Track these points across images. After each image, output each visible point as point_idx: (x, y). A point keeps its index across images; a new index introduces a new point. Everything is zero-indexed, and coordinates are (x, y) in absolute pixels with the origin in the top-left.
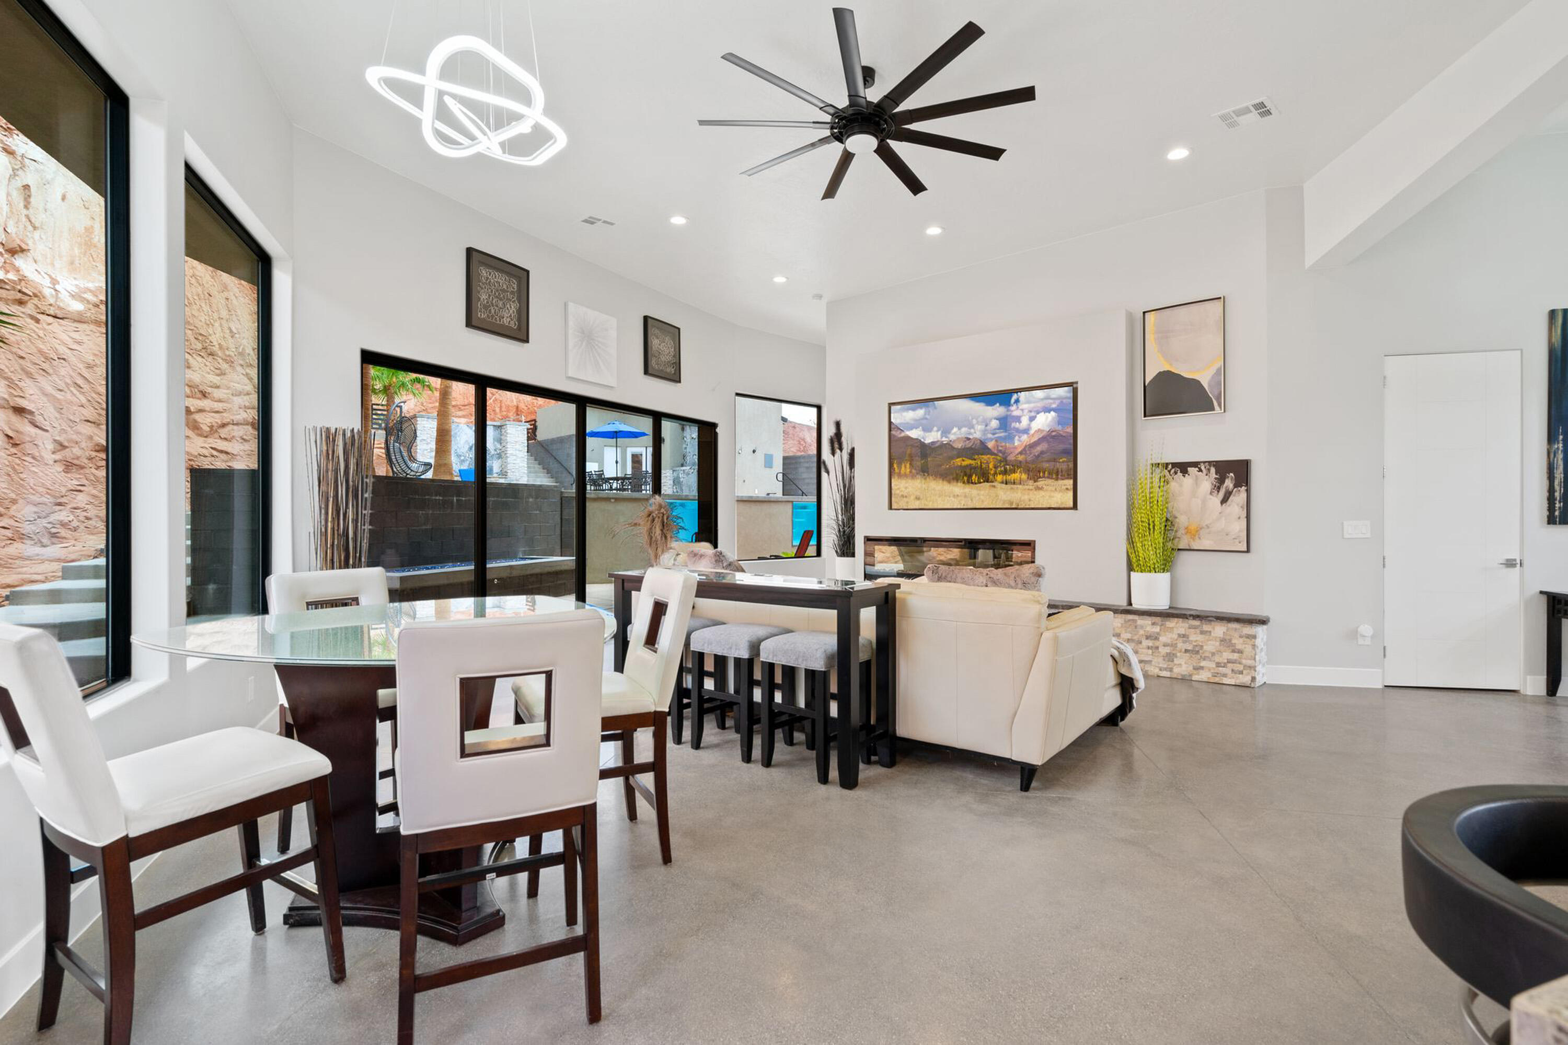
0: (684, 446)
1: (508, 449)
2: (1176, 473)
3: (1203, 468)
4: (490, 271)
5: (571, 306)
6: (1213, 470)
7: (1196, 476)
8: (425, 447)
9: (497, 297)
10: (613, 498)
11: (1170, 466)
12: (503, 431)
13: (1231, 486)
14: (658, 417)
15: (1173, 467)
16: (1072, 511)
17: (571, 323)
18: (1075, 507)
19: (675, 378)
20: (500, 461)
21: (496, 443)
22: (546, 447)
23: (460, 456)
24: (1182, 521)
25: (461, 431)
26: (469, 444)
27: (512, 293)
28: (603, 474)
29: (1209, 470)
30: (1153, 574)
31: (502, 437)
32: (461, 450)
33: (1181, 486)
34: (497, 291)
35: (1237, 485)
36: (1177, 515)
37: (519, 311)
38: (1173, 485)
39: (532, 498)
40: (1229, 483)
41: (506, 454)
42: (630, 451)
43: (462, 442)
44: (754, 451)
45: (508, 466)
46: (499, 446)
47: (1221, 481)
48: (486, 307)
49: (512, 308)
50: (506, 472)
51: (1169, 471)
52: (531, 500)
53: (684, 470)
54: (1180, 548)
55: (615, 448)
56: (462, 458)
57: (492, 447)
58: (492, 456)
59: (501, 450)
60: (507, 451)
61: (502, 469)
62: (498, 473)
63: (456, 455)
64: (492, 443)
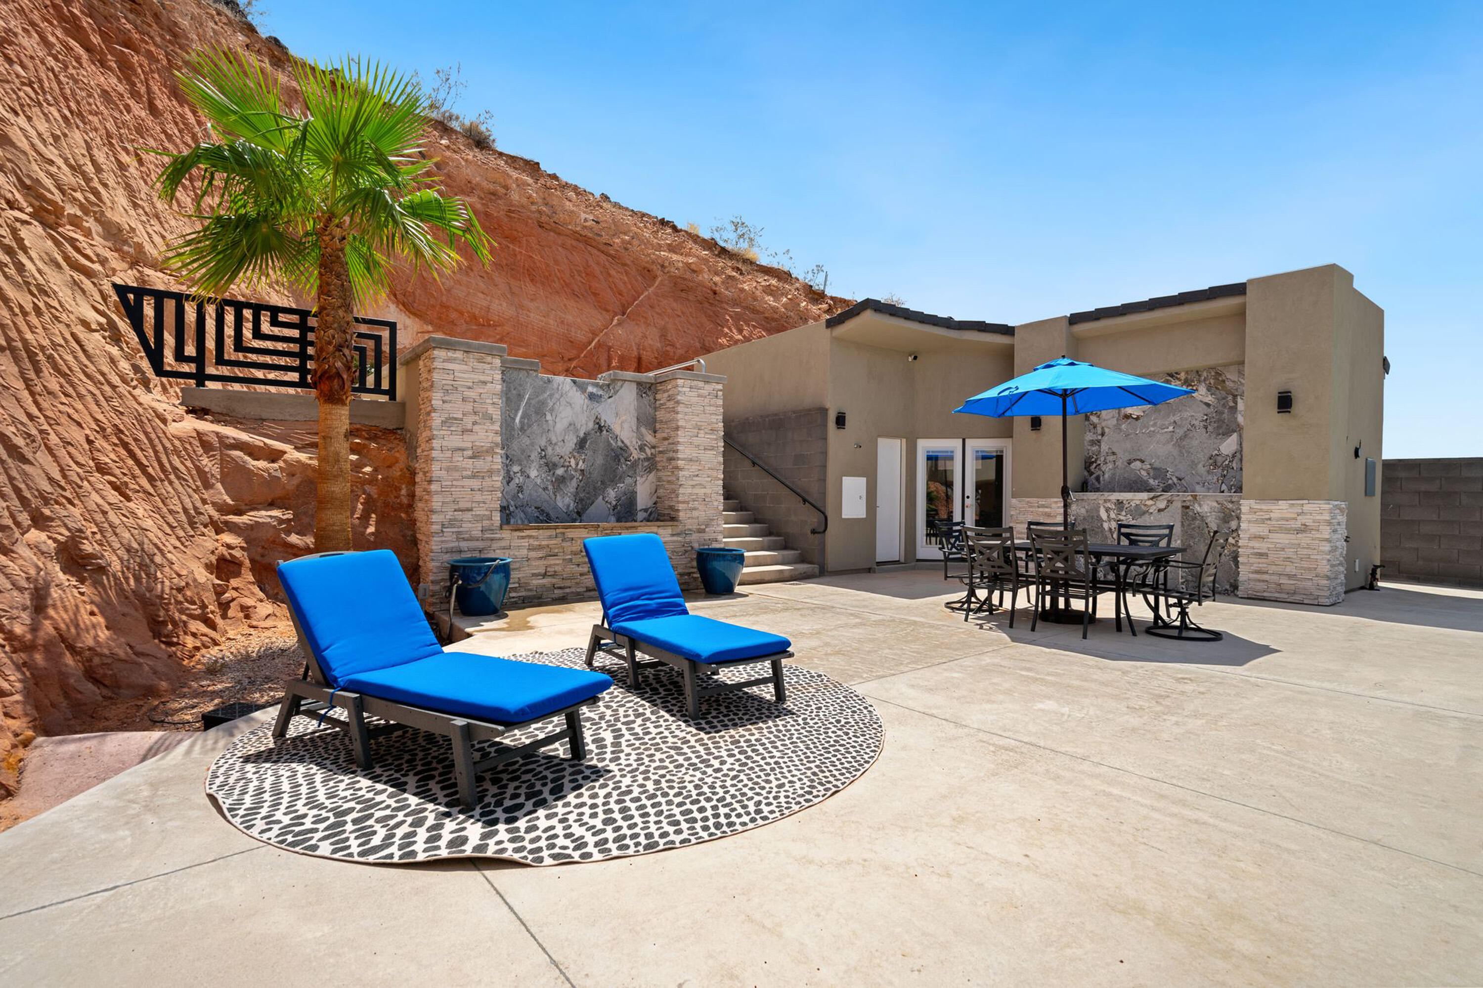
0: (1089, 436)
1: (680, 448)
8: (456, 441)
12: (662, 397)
20: (652, 476)
23: (555, 466)
25: (557, 396)
26: (577, 430)
31: (660, 415)
32: (558, 450)
41: (671, 459)
42: (925, 446)
43: (560, 426)
45: (678, 490)
46: (649, 438)
50: (671, 508)
53: (1119, 503)
56: (560, 472)
57: (634, 443)
58: (635, 464)
59: (654, 447)
60: (676, 451)
61: (654, 499)
62: (646, 510)
63: (547, 464)
64: (635, 428)
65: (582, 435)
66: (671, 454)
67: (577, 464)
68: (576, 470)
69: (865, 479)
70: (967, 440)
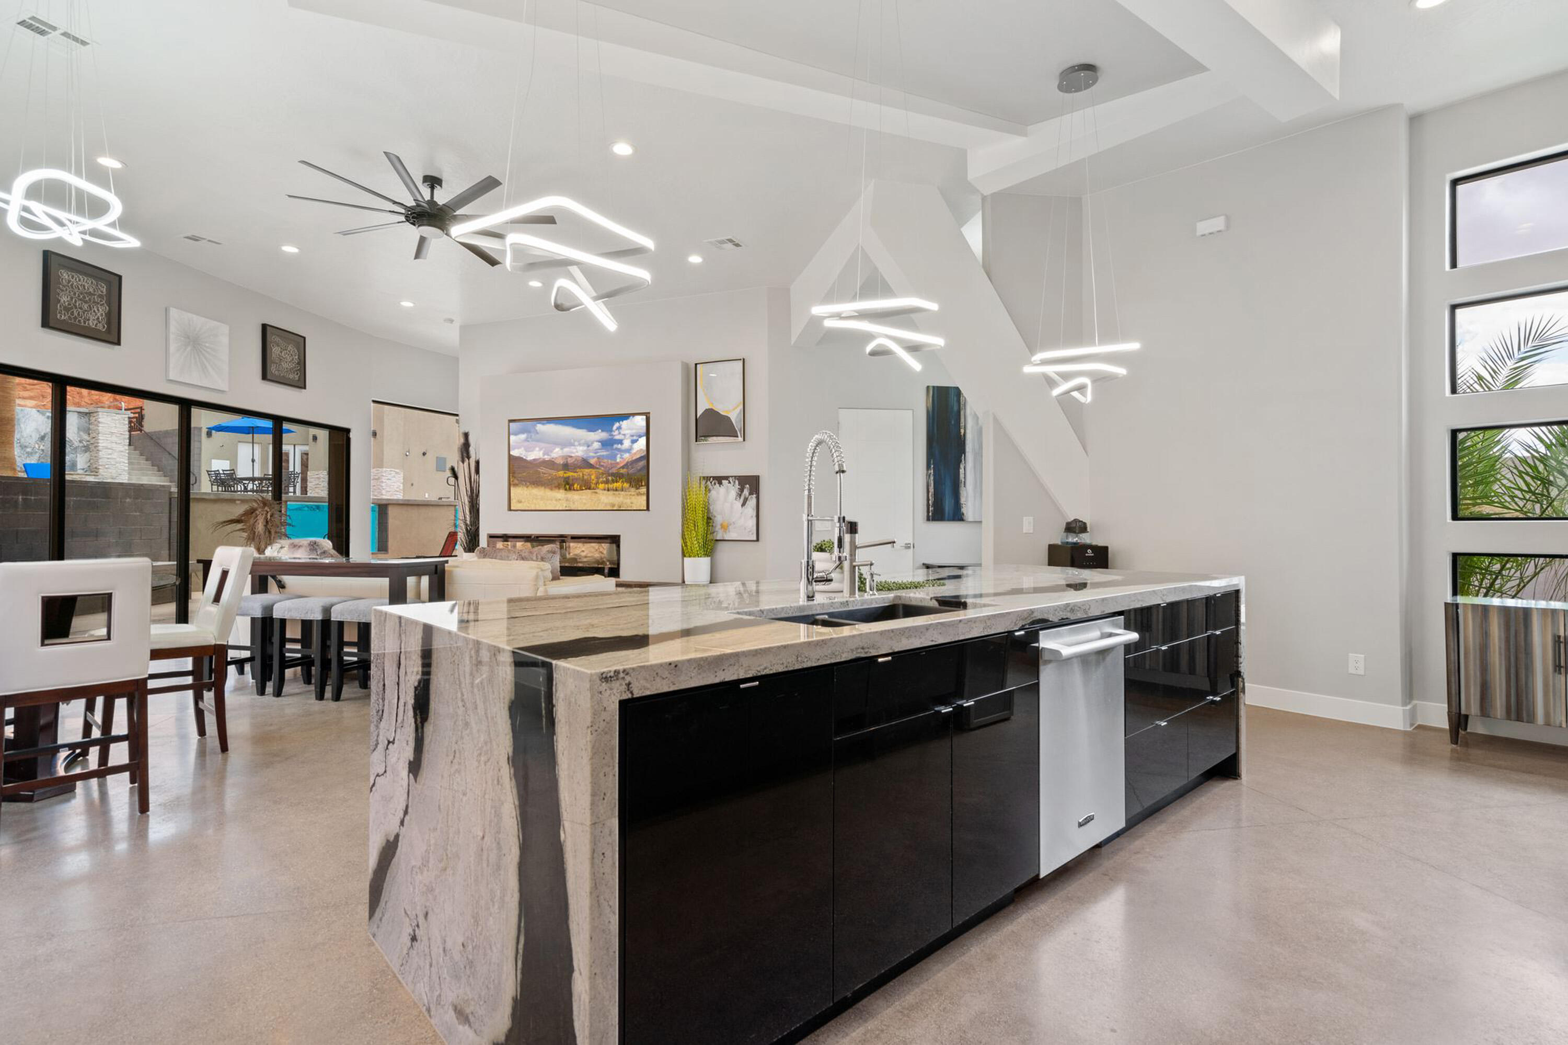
2: (715, 484)
3: (731, 481)
4: (73, 274)
5: (173, 312)
6: (737, 482)
7: (727, 487)
9: (80, 300)
10: (238, 500)
11: (712, 479)
12: (93, 419)
13: (747, 494)
14: (278, 421)
15: (713, 480)
16: (646, 512)
17: (173, 328)
18: (648, 509)
19: (301, 384)
20: (87, 454)
21: (82, 433)
22: (157, 440)
23: (28, 446)
24: (719, 519)
25: (28, 417)
26: (40, 432)
27: (100, 296)
28: (234, 473)
29: (735, 482)
30: (697, 558)
32: (30, 440)
33: (718, 493)
34: (81, 294)
35: (751, 494)
36: (716, 515)
37: (109, 315)
38: (713, 493)
39: (130, 498)
40: (746, 492)
41: (96, 447)
43: (32, 430)
44: (424, 454)
45: (100, 461)
46: (86, 437)
47: (742, 490)
48: (67, 309)
49: (101, 311)
50: (96, 469)
51: (711, 483)
52: (128, 500)
54: (718, 539)
55: (251, 445)
56: (29, 450)
57: (76, 438)
58: (76, 448)
59: (88, 441)
60: (98, 443)
61: (89, 464)
62: (83, 469)
63: (20, 446)
64: (76, 432)
65: (42, 434)
66: (96, 444)
67: (39, 447)
68: (39, 450)
69: (228, 462)
70: (296, 446)
